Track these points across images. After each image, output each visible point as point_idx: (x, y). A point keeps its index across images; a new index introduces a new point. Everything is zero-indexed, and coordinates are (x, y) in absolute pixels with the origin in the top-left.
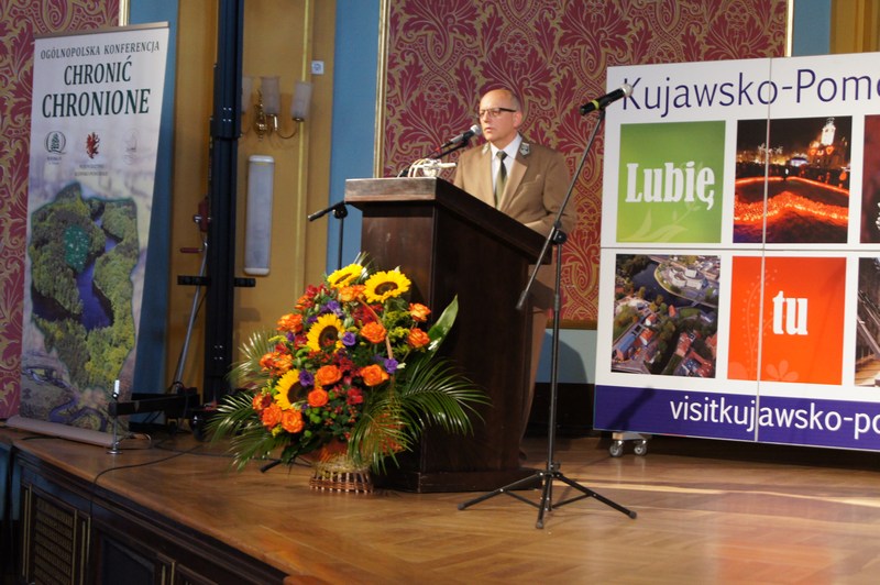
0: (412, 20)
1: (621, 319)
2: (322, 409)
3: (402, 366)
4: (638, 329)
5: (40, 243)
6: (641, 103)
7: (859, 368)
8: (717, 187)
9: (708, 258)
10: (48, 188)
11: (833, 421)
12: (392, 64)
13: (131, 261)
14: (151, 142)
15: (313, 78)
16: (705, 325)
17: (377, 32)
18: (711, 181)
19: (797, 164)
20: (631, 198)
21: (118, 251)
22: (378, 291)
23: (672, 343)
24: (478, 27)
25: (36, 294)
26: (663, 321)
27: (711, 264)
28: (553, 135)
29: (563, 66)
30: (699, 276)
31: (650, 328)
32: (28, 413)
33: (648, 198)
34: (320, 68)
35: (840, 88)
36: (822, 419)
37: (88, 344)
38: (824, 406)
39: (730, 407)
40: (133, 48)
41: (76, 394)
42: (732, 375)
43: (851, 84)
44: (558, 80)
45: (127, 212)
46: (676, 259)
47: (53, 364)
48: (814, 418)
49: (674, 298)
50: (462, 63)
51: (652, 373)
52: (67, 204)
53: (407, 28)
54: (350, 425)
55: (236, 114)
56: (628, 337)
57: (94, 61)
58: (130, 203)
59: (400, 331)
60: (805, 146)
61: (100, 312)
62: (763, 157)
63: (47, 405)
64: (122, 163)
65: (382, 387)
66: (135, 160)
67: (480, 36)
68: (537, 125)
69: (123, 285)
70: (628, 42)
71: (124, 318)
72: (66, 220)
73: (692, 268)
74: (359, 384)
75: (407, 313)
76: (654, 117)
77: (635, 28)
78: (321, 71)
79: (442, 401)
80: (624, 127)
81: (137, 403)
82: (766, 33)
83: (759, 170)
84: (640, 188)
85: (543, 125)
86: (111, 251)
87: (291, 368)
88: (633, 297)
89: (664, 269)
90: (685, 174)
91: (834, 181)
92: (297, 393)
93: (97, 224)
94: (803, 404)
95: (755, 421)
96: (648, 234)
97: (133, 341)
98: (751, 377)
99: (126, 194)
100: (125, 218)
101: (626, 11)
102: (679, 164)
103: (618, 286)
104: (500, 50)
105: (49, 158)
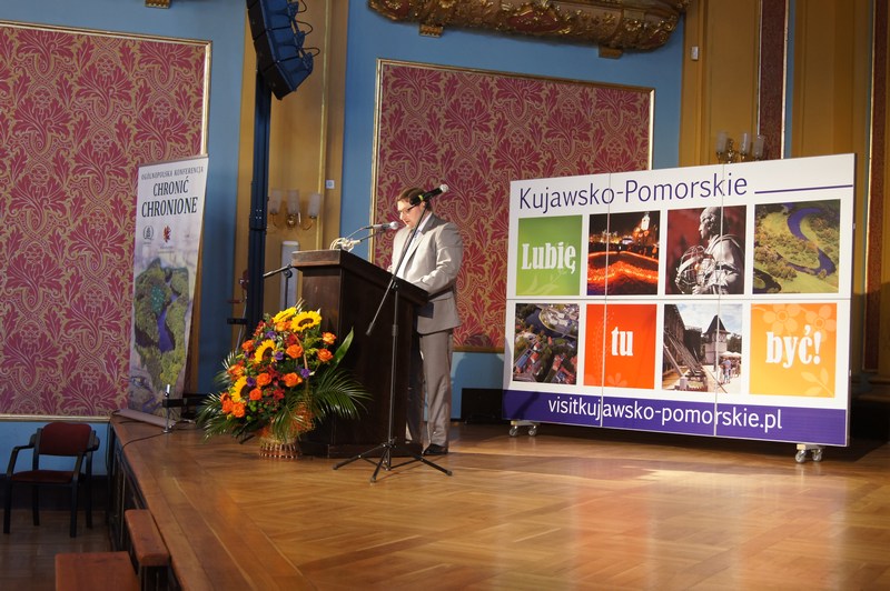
0: (394, 154)
2: (258, 401)
3: (312, 374)
4: (529, 352)
5: (140, 297)
6: (531, 204)
7: (665, 378)
8: (577, 259)
9: (572, 305)
10: (144, 262)
11: (649, 413)
12: (381, 182)
13: (184, 308)
14: (197, 230)
15: (327, 191)
16: (570, 350)
17: (371, 162)
18: (574, 255)
19: (626, 243)
20: (524, 267)
21: (178, 302)
22: (300, 325)
23: (550, 362)
24: (439, 158)
25: (137, 330)
26: (545, 346)
27: (573, 310)
28: (490, 227)
29: (496, 182)
30: (566, 318)
31: (536, 352)
32: (132, 406)
33: (535, 267)
34: (332, 184)
35: (652, 193)
36: (642, 412)
37: (162, 361)
38: (643, 403)
39: (585, 404)
40: (190, 171)
41: (155, 393)
42: (585, 384)
43: (659, 190)
44: (493, 191)
45: (184, 277)
46: (552, 306)
47: (144, 375)
48: (637, 411)
49: (551, 332)
50: (428, 181)
51: (538, 382)
52: (154, 272)
53: (391, 158)
54: (274, 412)
55: (264, 214)
56: (523, 358)
57: (168, 180)
58: (185, 270)
59: (312, 351)
60: (631, 231)
61: (168, 342)
62: (605, 238)
63: (141, 401)
64: (182, 245)
65: (299, 387)
66: (188, 243)
67: (440, 164)
68: (479, 221)
69: (181, 324)
70: (540, 166)
71: (180, 345)
72: (153, 282)
73: (562, 312)
74: (283, 386)
75: (319, 339)
76: (538, 213)
77: (545, 158)
78: (333, 187)
79: (338, 397)
80: (521, 221)
81: (185, 400)
82: (634, 160)
83: (602, 247)
84: (530, 260)
85: (482, 220)
86: (175, 302)
87: (243, 375)
89: (545, 313)
90: (558, 250)
91: (649, 253)
92: (245, 391)
93: (168, 284)
94: (630, 401)
95: (601, 413)
96: (535, 290)
97: (184, 360)
98: (598, 384)
99: (183, 265)
100: (183, 280)
101: (539, 146)
102: (554, 244)
103: (516, 324)
104: (454, 172)
105: (145, 243)
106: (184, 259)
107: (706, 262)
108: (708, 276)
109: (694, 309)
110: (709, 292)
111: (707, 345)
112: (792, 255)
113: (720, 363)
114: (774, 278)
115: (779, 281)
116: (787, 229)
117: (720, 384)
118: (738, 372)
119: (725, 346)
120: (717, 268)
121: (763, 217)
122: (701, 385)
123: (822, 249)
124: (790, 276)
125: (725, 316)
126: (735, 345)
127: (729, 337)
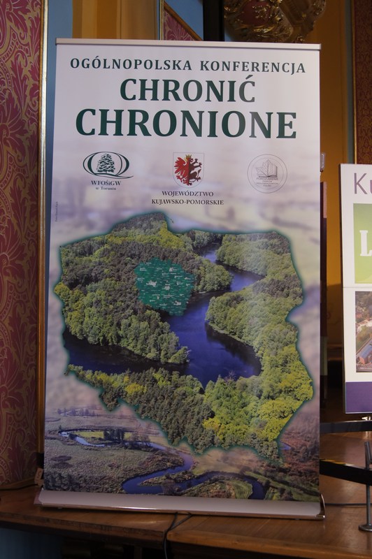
1: (362, 336)
5: (82, 281)
6: (368, 191)
10: (93, 217)
13: (289, 302)
21: (259, 289)
37: (207, 398)
47: (122, 424)
52: (138, 235)
56: (367, 348)
57: (182, 77)
63: (117, 474)
69: (275, 328)
72: (138, 254)
86: (245, 289)
88: (369, 320)
103: (357, 313)
105: (94, 183)
106: (263, 215)
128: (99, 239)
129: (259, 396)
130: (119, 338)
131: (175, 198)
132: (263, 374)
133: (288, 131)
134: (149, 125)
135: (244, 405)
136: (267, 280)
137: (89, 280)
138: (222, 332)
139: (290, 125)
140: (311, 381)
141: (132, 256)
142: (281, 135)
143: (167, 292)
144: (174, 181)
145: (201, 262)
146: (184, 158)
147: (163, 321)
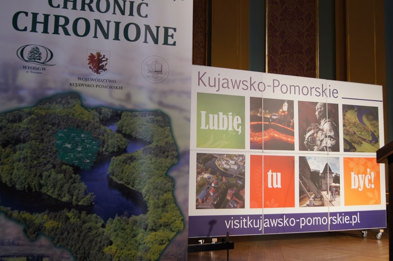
1: (200, 184)
4: (208, 188)
5: (13, 142)
6: (207, 84)
7: (301, 200)
8: (243, 125)
9: (240, 156)
11: (293, 222)
16: (239, 185)
18: (240, 122)
19: (275, 117)
20: (203, 127)
21: (147, 152)
23: (224, 194)
26: (220, 183)
27: (241, 158)
30: (236, 164)
31: (214, 187)
33: (211, 128)
35: (289, 89)
36: (288, 222)
37: (107, 231)
38: (289, 216)
39: (252, 220)
42: (252, 207)
43: (293, 88)
46: (225, 156)
51: (216, 208)
60: (277, 111)
62: (261, 113)
72: (58, 123)
73: (233, 160)
76: (213, 91)
80: (199, 94)
83: (260, 119)
84: (207, 123)
88: (205, 173)
89: (220, 160)
90: (228, 118)
91: (289, 125)
94: (281, 216)
95: (262, 226)
96: (212, 144)
98: (260, 207)
102: (225, 113)
103: (198, 168)
105: (25, 67)
106: (151, 99)
107: (320, 133)
108: (322, 141)
109: (315, 160)
110: (322, 150)
111: (323, 180)
112: (359, 133)
113: (330, 190)
114: (353, 144)
115: (355, 146)
116: (357, 119)
117: (331, 202)
118: (339, 194)
119: (332, 180)
120: (326, 137)
121: (346, 111)
122: (321, 203)
123: (372, 130)
124: (360, 143)
125: (331, 164)
126: (337, 179)
127: (334, 175)
128: (28, 110)
129: (146, 229)
130: (41, 186)
131: (87, 83)
132: (149, 213)
133: (170, 41)
134: (70, 28)
135: (135, 236)
136: (153, 145)
137: (18, 141)
138: (119, 182)
139: (172, 36)
140: (182, 218)
141: (53, 125)
142: (166, 43)
143: (79, 152)
144: (88, 71)
145: (105, 131)
146: (95, 54)
147: (75, 173)
